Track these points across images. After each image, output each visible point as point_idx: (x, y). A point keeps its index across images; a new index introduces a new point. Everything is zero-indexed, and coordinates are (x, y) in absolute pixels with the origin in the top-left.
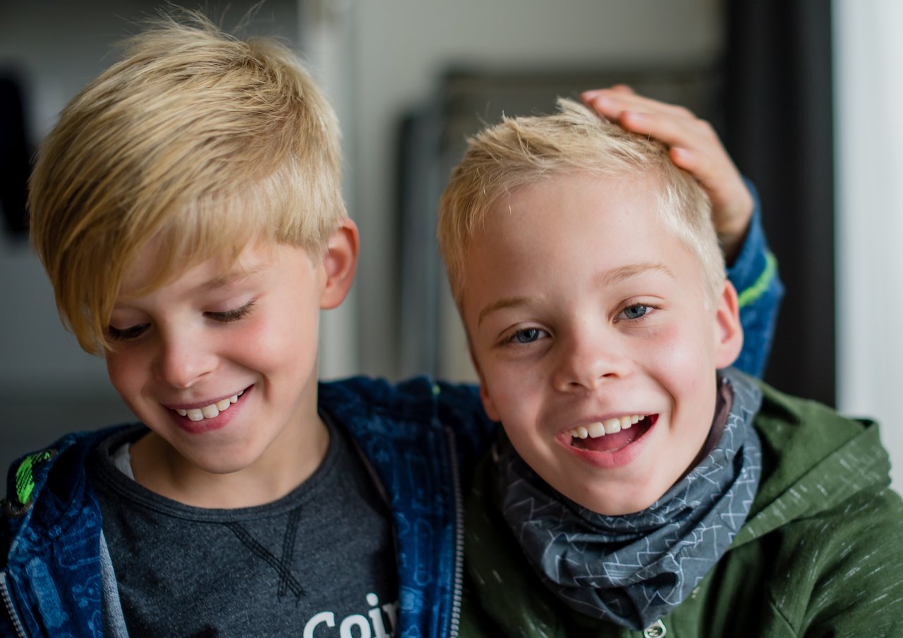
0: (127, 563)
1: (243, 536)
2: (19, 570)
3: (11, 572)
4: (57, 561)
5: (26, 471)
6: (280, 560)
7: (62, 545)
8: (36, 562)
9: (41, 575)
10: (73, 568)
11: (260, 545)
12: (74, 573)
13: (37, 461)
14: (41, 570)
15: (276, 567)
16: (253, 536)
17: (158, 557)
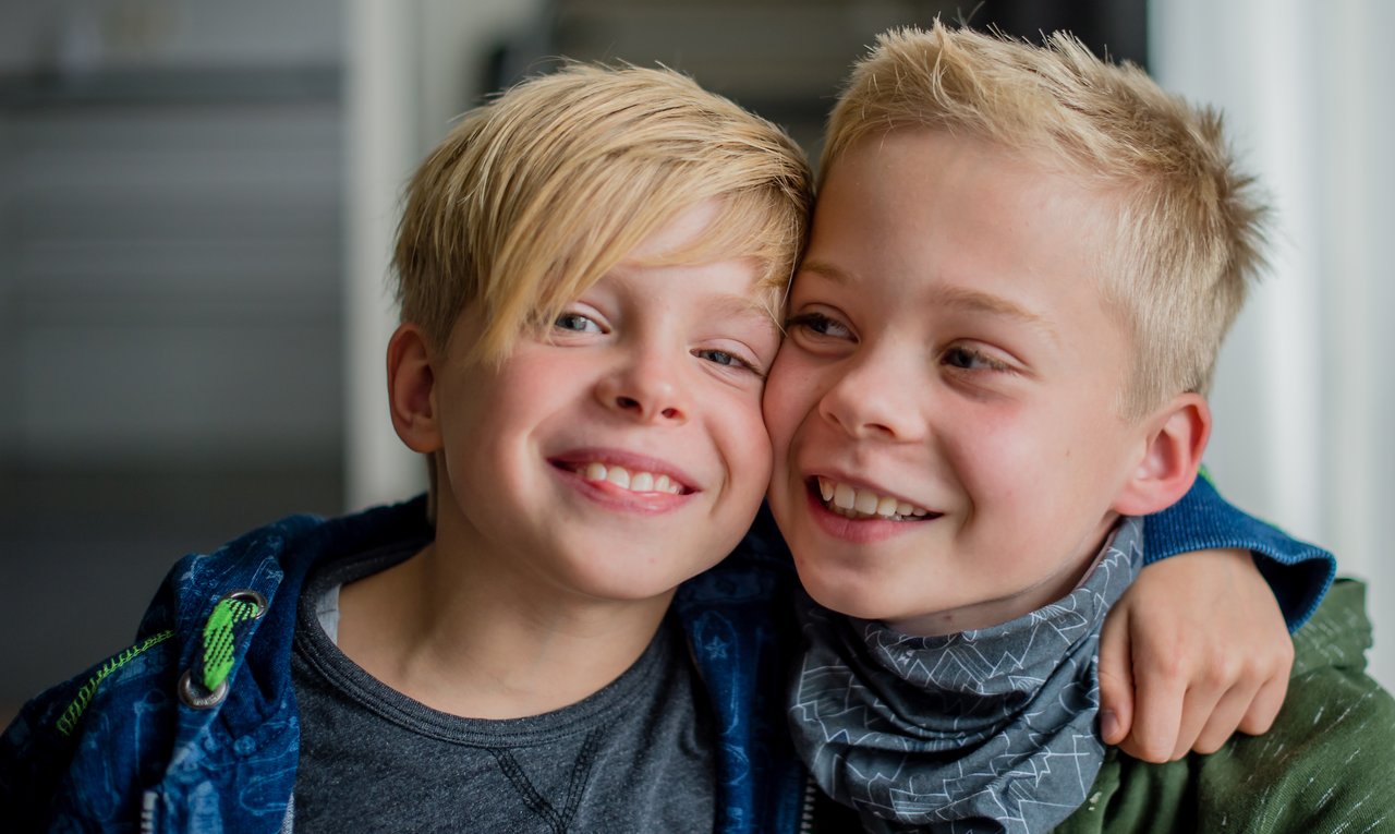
0: (330, 793)
1: (514, 772)
2: (178, 795)
3: (166, 796)
4: (238, 795)
5: (223, 631)
6: (561, 813)
7: (250, 772)
8: (206, 788)
9: (207, 811)
10: (257, 813)
11: (533, 790)
12: (259, 820)
13: (240, 619)
14: (209, 803)
15: (554, 823)
16: (528, 774)
17: (383, 795)
